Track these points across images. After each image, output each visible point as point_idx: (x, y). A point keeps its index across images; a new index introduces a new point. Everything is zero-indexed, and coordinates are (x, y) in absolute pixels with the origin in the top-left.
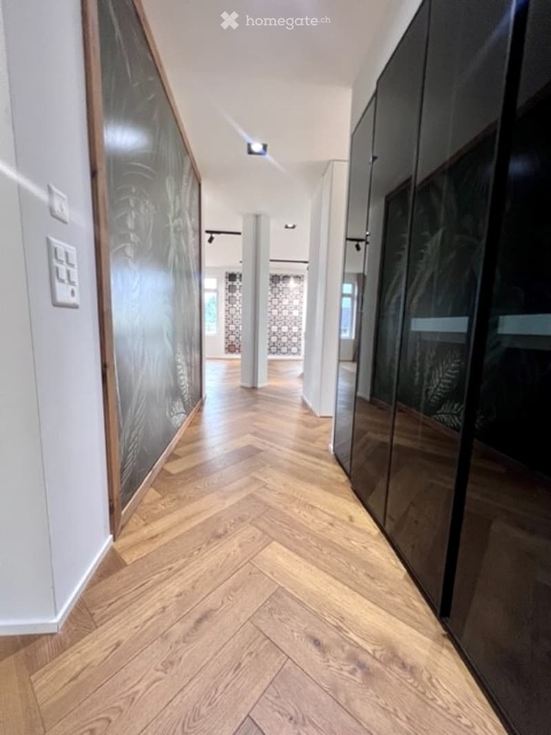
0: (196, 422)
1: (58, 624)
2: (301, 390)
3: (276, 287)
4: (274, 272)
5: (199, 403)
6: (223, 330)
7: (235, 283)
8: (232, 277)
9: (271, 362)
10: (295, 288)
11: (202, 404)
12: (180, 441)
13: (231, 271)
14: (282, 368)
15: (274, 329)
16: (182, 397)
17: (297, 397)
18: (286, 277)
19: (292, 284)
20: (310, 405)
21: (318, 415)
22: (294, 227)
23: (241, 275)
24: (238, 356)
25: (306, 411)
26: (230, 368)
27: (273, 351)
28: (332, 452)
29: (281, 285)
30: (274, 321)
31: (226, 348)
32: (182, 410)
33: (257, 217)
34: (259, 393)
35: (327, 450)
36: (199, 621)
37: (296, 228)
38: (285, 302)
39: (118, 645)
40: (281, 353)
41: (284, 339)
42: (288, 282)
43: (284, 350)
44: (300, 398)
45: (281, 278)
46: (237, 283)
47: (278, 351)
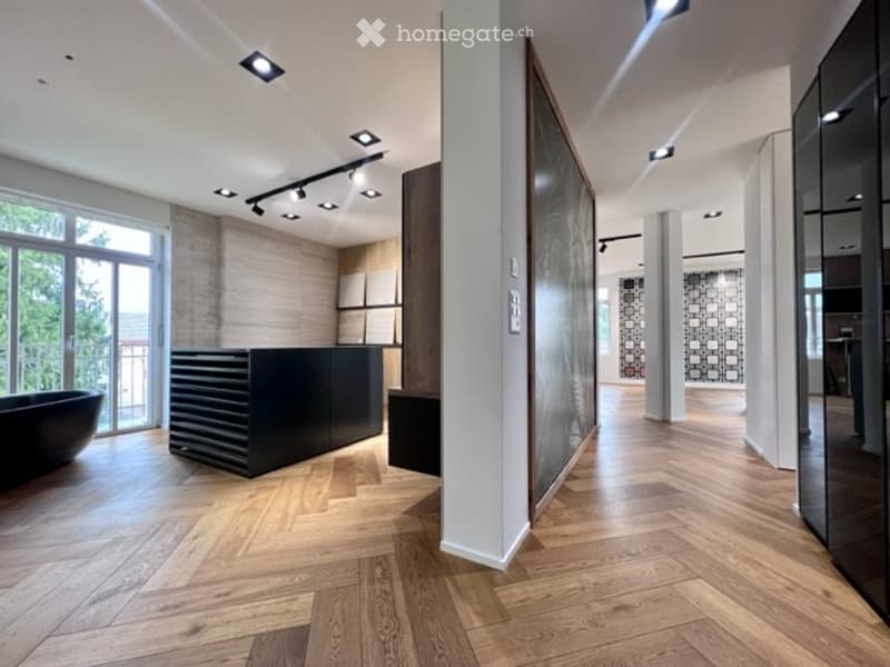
0: (592, 448)
1: (504, 564)
2: (744, 431)
3: (694, 288)
4: (689, 270)
5: (593, 431)
6: (618, 349)
7: (632, 291)
8: (628, 284)
9: (690, 392)
10: (730, 287)
11: (597, 432)
12: (577, 464)
13: (626, 276)
14: (710, 400)
15: (695, 345)
16: (578, 418)
17: (738, 439)
18: (712, 275)
19: (722, 282)
20: (760, 450)
21: (776, 467)
22: (719, 214)
23: (641, 280)
24: (642, 382)
25: (752, 459)
26: (628, 395)
27: (692, 376)
28: (798, 514)
29: (704, 285)
30: (692, 334)
31: (622, 371)
32: (578, 432)
33: (663, 215)
34: (672, 427)
35: (791, 511)
36: (618, 609)
37: (722, 216)
38: (712, 308)
39: (549, 596)
40: (708, 379)
41: (713, 360)
42: (716, 281)
43: (713, 374)
44: (742, 442)
45: (702, 277)
46: (636, 290)
47: (703, 376)
